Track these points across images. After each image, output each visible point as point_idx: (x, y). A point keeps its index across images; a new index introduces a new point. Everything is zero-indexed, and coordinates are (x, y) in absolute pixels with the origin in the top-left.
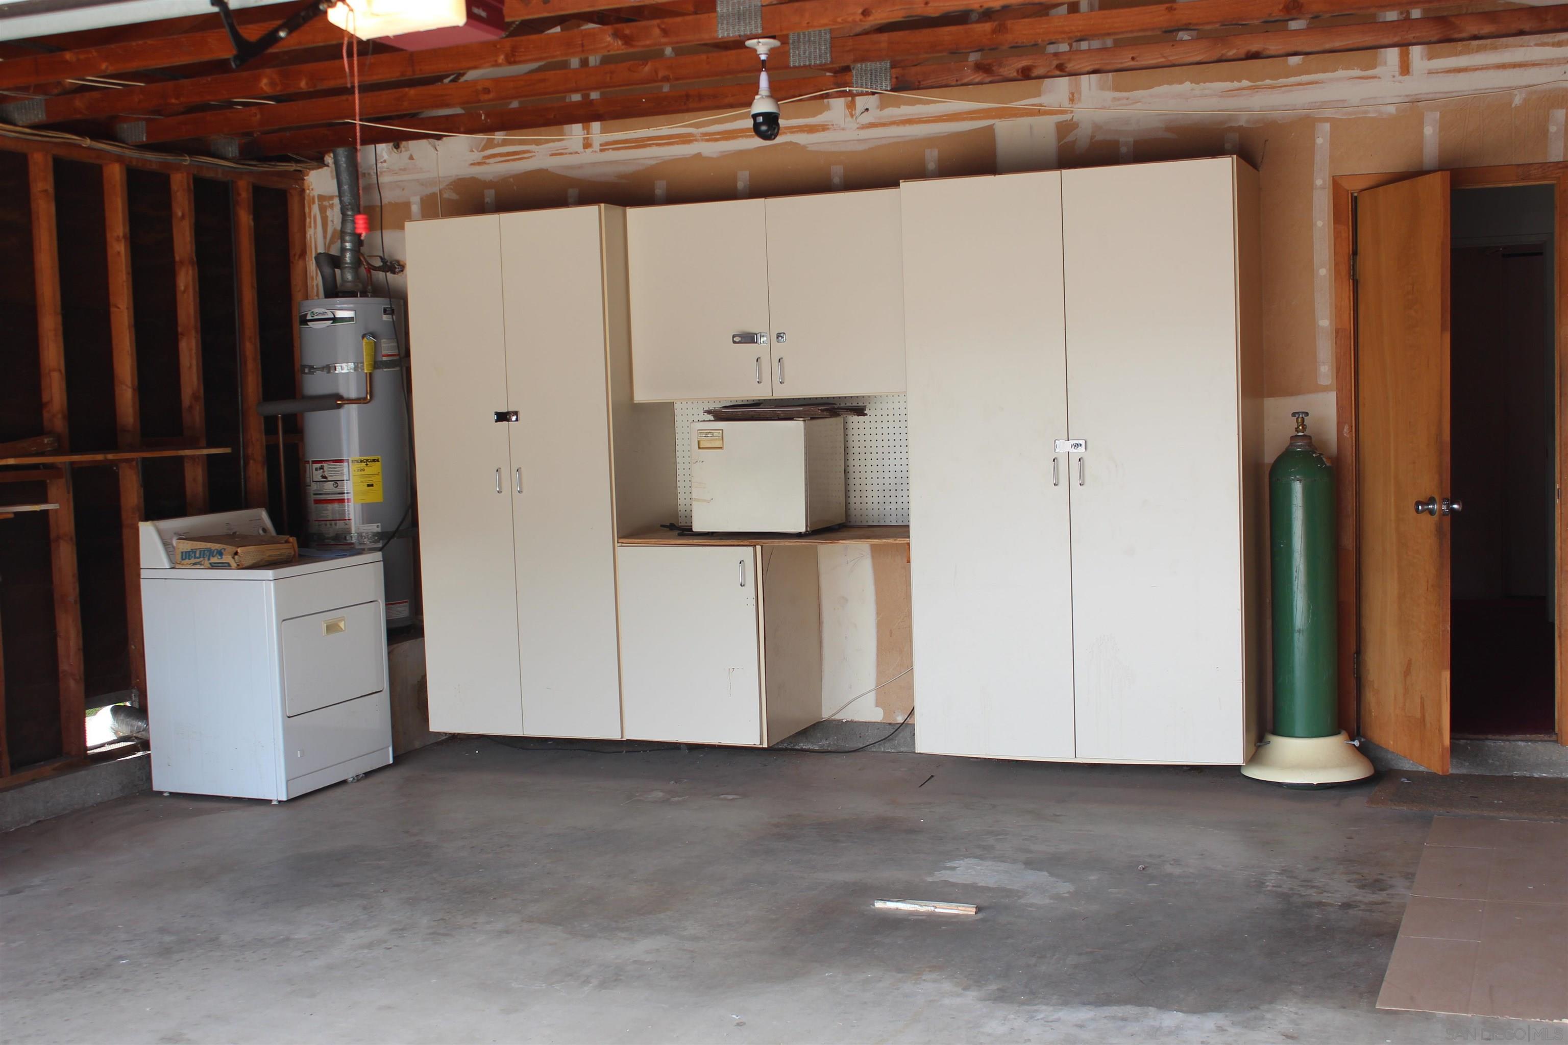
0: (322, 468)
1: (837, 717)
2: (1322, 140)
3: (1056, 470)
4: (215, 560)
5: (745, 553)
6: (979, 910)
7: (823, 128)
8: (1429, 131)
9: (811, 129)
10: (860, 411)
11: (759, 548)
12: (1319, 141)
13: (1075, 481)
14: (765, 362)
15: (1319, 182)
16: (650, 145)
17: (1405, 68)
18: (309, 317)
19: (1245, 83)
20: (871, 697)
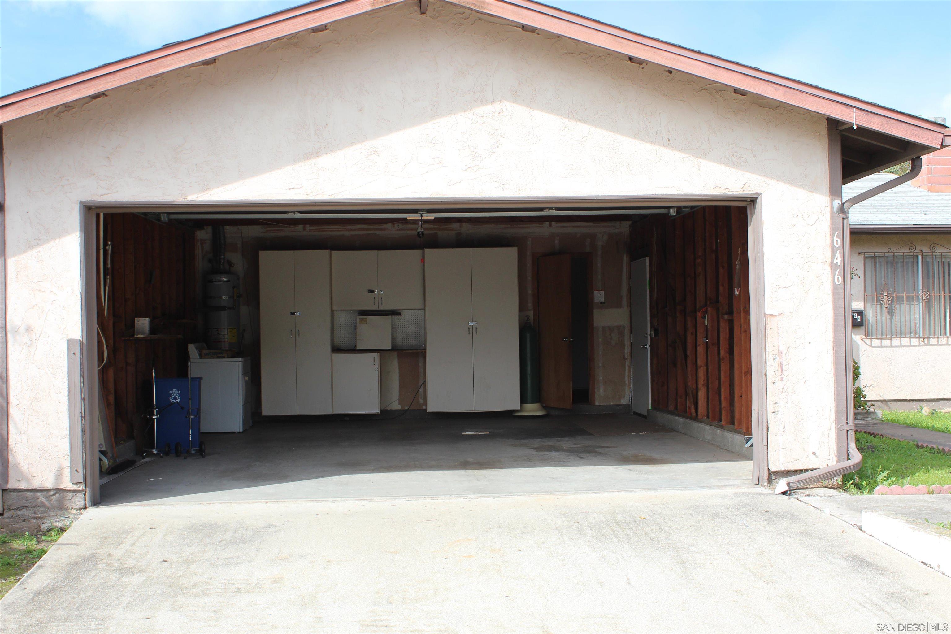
0: (218, 330)
1: (386, 409)
2: (529, 243)
3: (469, 329)
4: (219, 355)
5: (376, 355)
6: (489, 433)
7: (385, 229)
8: (557, 242)
9: (381, 230)
10: (399, 314)
11: (379, 353)
12: (528, 243)
13: (474, 333)
14: (376, 299)
15: (528, 254)
16: (327, 231)
17: (550, 225)
18: (213, 280)
19: (509, 226)
20: (397, 402)
